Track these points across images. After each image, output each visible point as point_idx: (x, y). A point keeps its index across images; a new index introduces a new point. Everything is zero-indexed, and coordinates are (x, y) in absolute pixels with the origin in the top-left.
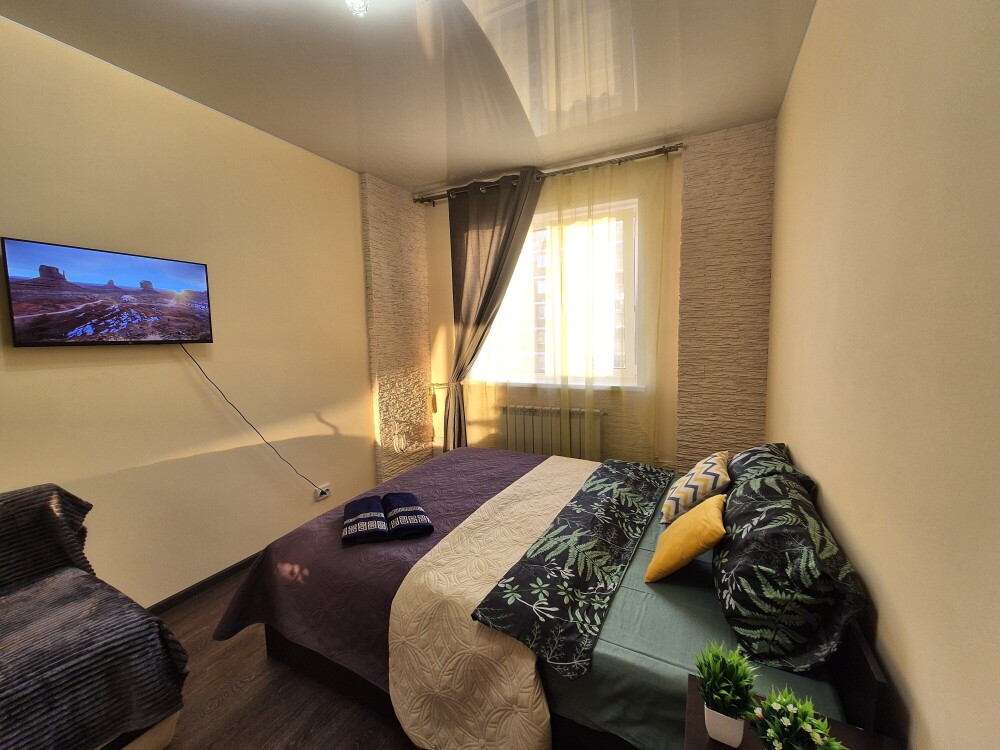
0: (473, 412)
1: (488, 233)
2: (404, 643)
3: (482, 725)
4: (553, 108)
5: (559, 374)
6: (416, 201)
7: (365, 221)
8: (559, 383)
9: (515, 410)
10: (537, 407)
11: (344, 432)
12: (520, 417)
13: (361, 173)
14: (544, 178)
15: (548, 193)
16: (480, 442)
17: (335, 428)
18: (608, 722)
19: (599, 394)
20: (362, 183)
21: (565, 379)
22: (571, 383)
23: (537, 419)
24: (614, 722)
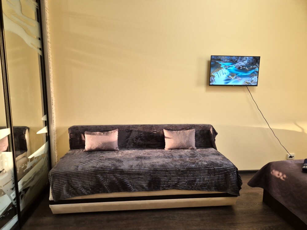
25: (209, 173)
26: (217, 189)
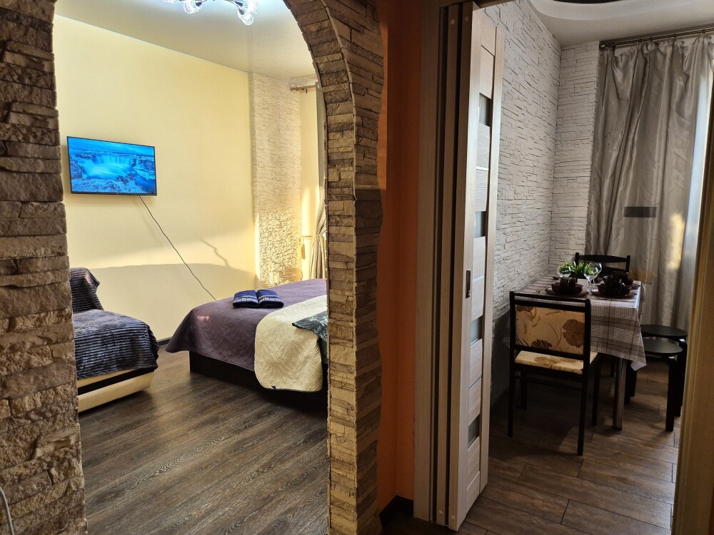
2: (262, 342)
3: (294, 373)
6: (292, 89)
7: (252, 109)
13: (250, 73)
17: (226, 261)
20: (251, 80)
25: (103, 344)
26: (121, 367)
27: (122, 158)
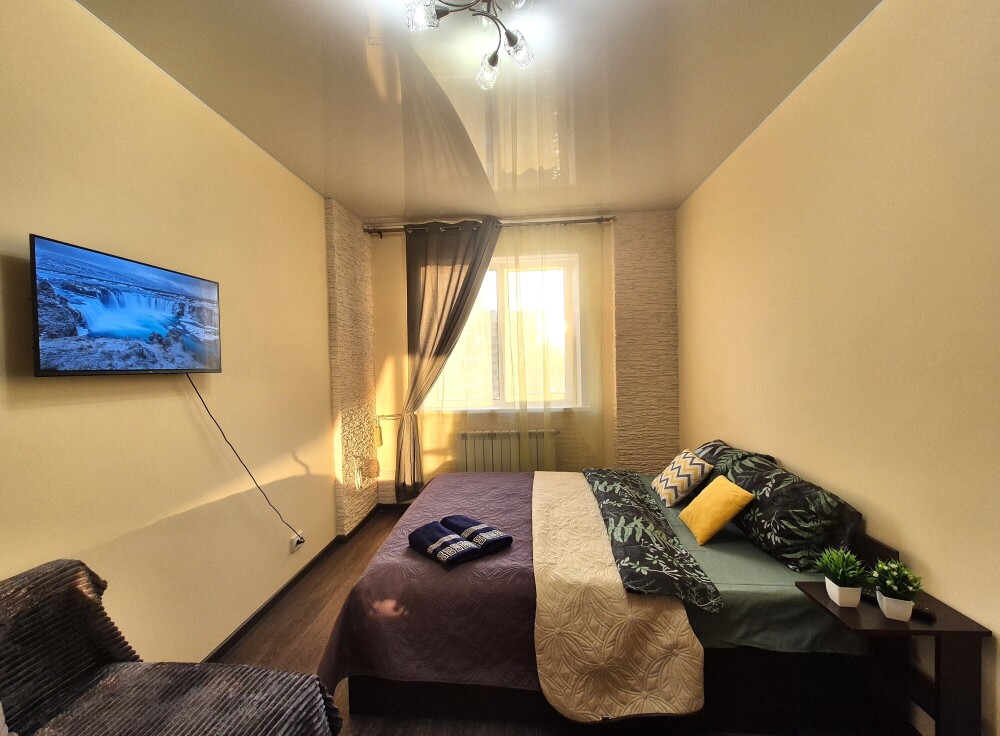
0: (428, 442)
1: (446, 271)
2: (560, 633)
3: (642, 680)
4: (509, 170)
5: (517, 399)
6: (365, 231)
7: (329, 246)
8: (518, 407)
9: (474, 436)
10: (496, 432)
11: (314, 471)
12: (479, 442)
13: (327, 198)
14: (500, 227)
15: (504, 240)
16: (437, 470)
17: (306, 467)
18: (741, 638)
19: (555, 415)
20: (328, 208)
21: (523, 404)
22: (530, 407)
23: (497, 442)
24: (745, 636)
27: (161, 301)
